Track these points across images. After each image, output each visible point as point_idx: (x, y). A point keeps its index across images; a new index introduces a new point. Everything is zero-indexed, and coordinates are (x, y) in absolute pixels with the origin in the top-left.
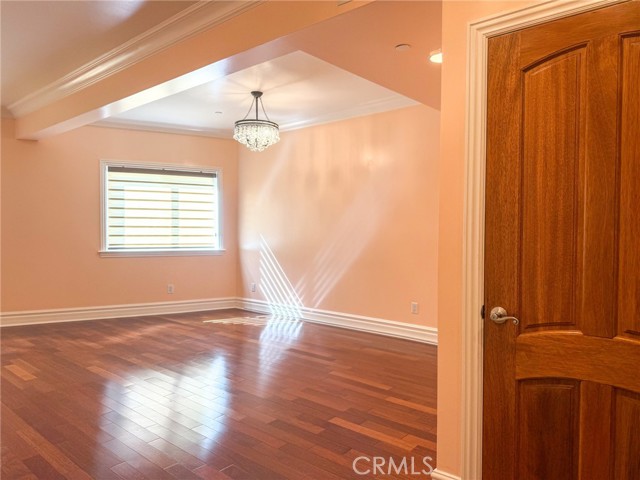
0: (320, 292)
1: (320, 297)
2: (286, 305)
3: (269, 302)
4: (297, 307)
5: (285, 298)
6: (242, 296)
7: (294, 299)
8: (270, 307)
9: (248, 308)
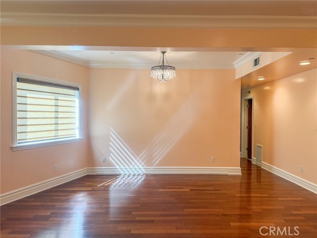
0: (157, 157)
1: (157, 160)
2: (132, 167)
3: (118, 167)
4: (141, 167)
5: (131, 163)
6: (95, 167)
7: (138, 164)
8: (120, 170)
9: (100, 173)
